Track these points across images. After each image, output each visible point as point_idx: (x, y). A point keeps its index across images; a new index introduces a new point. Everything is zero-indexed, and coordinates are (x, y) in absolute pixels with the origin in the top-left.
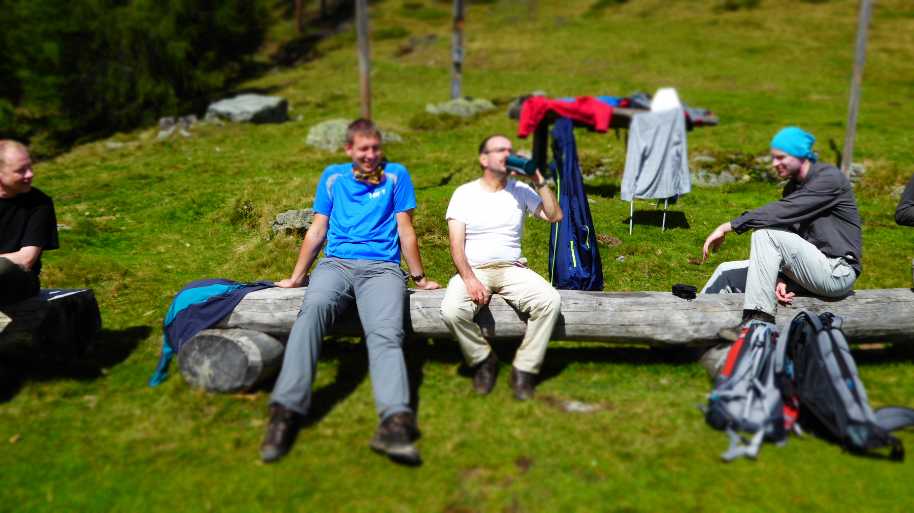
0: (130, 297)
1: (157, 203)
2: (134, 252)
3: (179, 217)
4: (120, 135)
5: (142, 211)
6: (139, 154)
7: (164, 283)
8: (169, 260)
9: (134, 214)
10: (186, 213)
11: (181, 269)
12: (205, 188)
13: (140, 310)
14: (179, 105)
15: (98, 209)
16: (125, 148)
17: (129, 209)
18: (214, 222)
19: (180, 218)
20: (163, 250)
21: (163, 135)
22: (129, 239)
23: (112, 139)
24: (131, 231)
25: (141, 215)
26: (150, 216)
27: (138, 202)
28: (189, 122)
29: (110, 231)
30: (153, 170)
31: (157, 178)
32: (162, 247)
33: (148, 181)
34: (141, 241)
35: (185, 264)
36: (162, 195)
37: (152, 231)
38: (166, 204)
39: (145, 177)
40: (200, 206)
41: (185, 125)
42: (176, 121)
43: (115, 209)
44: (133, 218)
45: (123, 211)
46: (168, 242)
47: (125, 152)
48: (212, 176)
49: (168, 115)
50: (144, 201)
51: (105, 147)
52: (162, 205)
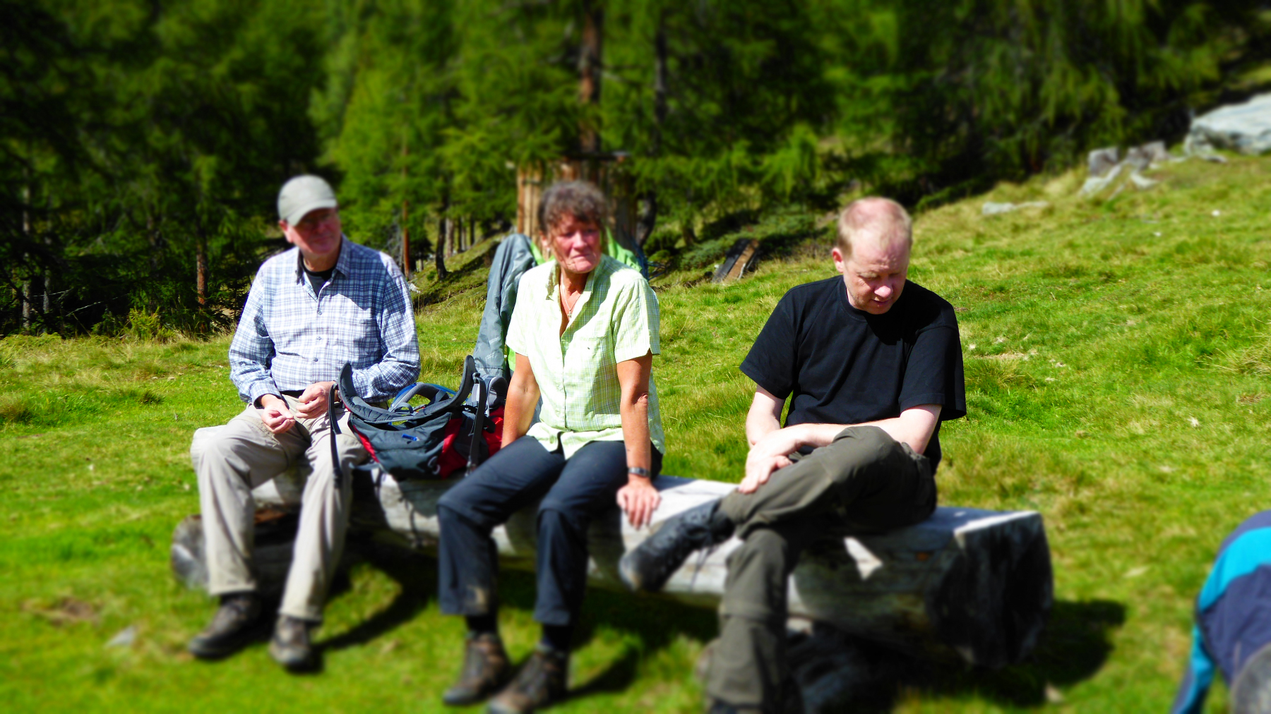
0: (1093, 532)
1: (1112, 327)
2: (1081, 431)
3: (1164, 358)
4: (1006, 187)
5: (1082, 344)
6: (1050, 224)
7: (1163, 507)
8: (1160, 454)
9: (1065, 351)
10: (1177, 350)
11: (1190, 475)
12: (1209, 297)
13: (1117, 564)
14: (1126, 122)
15: (991, 338)
16: (1019, 212)
17: (1054, 340)
18: (1242, 371)
19: (1165, 362)
20: (1141, 431)
21: (1093, 185)
22: (1067, 403)
23: (990, 195)
24: (1065, 387)
25: (1082, 352)
26: (1099, 356)
27: (1072, 324)
28: (1148, 157)
29: (1024, 385)
30: (1089, 258)
31: (1101, 274)
32: (1138, 425)
33: (1083, 280)
34: (1092, 408)
35: (1197, 464)
36: (1116, 310)
37: (1110, 388)
38: (1131, 329)
39: (1077, 272)
40: (1208, 336)
41: (1140, 162)
42: (1121, 155)
43: (1025, 339)
44: (1066, 360)
45: (1043, 343)
46: (1150, 414)
47: (1021, 222)
48: (1221, 270)
49: (1103, 144)
50: (1085, 324)
51: (979, 212)
52: (1122, 332)
